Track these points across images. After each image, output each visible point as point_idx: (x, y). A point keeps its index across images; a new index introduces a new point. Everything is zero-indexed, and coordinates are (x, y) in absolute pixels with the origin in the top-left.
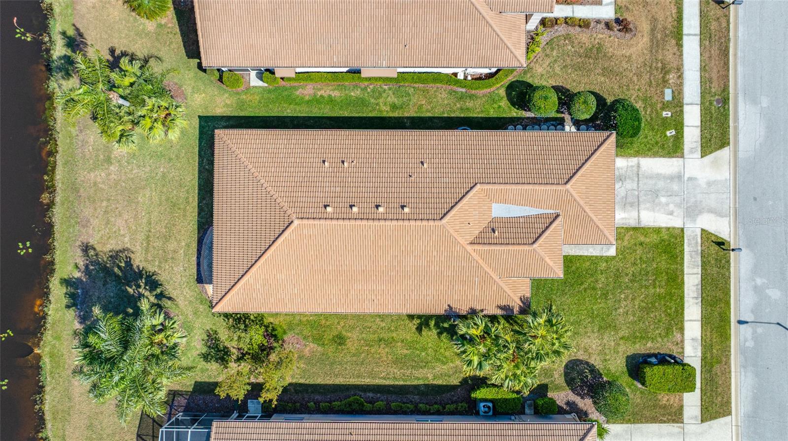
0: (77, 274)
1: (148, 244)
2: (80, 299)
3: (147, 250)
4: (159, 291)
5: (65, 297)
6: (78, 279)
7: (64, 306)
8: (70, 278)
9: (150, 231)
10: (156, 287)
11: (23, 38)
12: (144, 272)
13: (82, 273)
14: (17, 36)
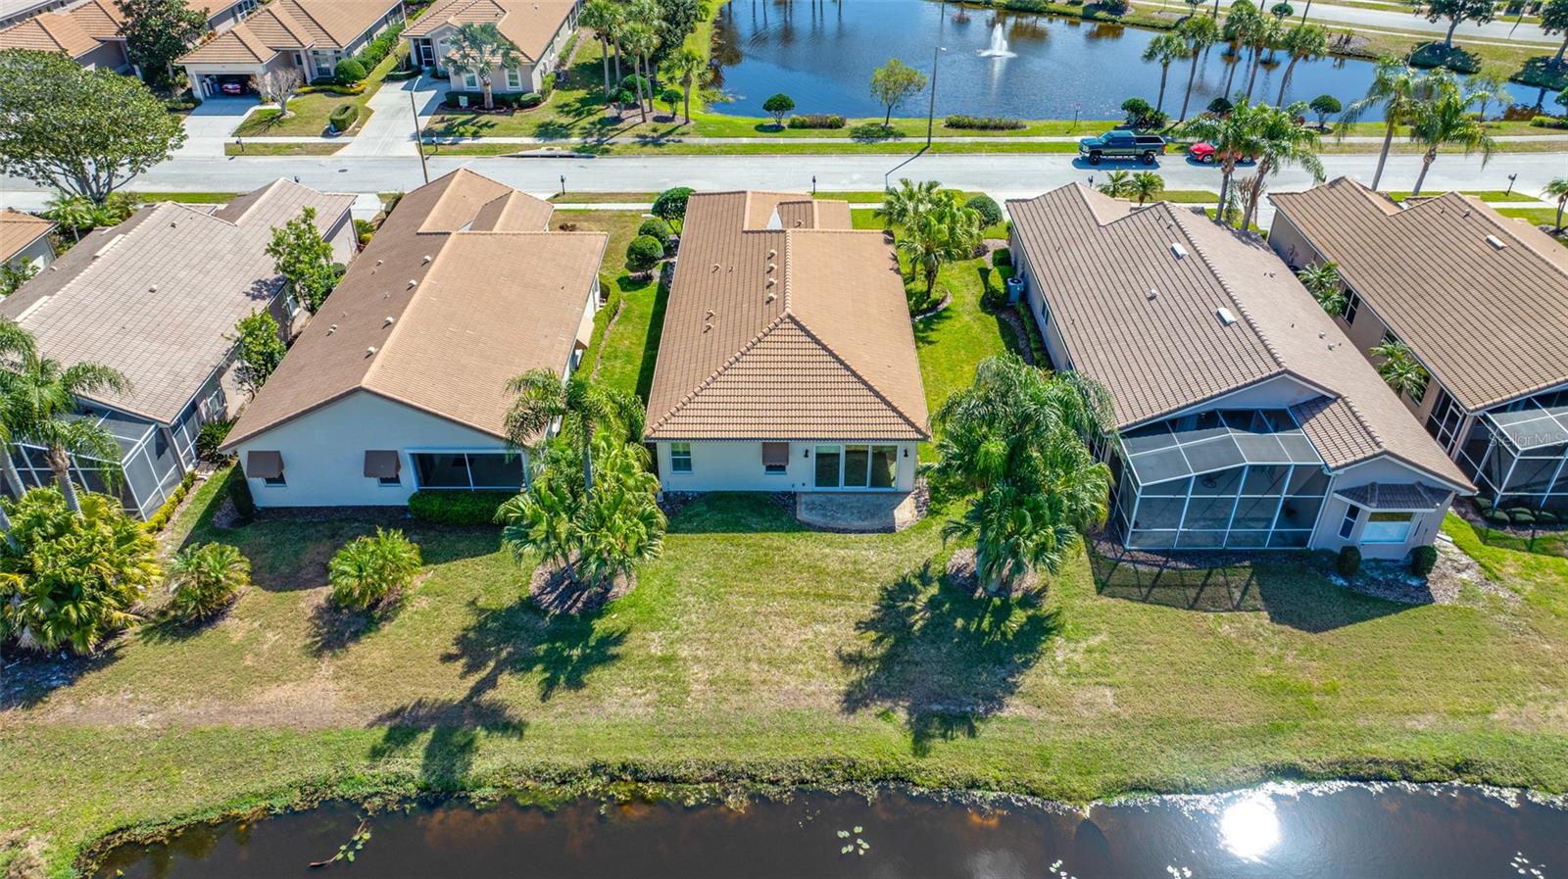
0: (901, 715)
1: (830, 597)
2: (952, 708)
3: (845, 598)
4: (915, 582)
5: (952, 739)
6: (910, 711)
7: (972, 742)
8: (912, 728)
9: (807, 594)
10: (909, 584)
11: (359, 847)
12: (884, 603)
13: (897, 705)
14: (352, 858)
